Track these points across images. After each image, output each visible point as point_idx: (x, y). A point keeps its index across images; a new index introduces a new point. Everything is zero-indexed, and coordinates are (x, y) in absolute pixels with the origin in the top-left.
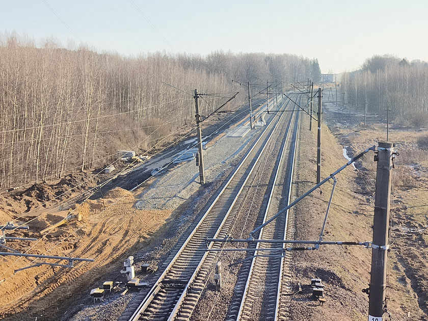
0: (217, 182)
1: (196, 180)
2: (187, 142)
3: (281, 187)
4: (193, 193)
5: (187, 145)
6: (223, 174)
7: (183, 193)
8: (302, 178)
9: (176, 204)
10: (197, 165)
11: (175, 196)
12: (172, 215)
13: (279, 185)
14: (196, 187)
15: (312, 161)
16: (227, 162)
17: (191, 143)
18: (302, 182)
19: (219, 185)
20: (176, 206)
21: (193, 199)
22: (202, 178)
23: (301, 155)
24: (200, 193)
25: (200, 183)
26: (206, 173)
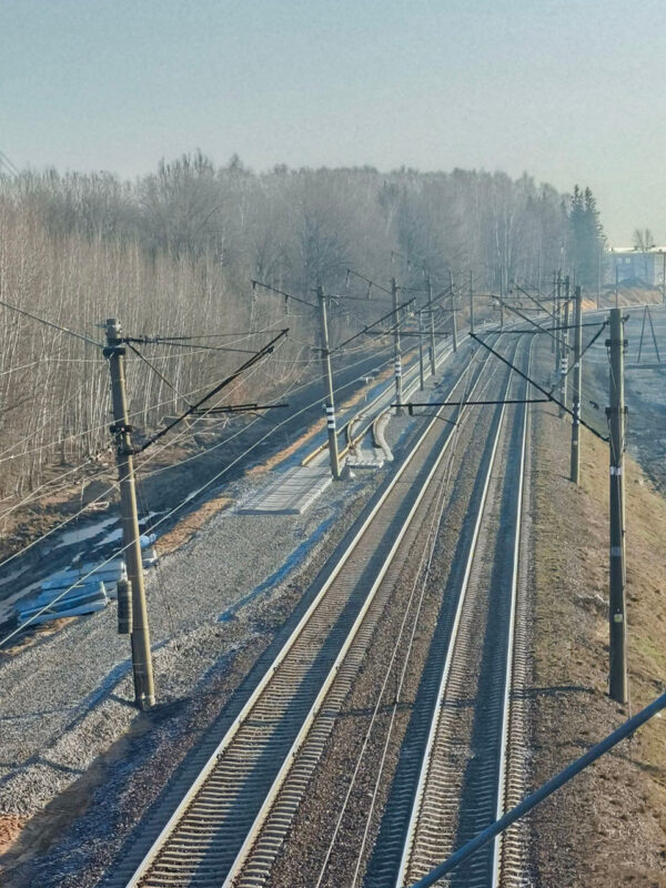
0: (203, 697)
1: (118, 691)
2: (70, 539)
3: (469, 713)
4: (105, 746)
5: (71, 550)
6: (227, 665)
7: (70, 744)
8: (549, 676)
9: (42, 790)
10: (122, 629)
11: (34, 760)
12: (25, 839)
13: (460, 704)
14: (119, 720)
15: (586, 604)
16: (242, 615)
17: (90, 542)
18: (550, 691)
19: (213, 710)
20: (38, 802)
21: (110, 770)
22: (141, 683)
23: (542, 580)
24: (136, 746)
25: (137, 704)
26: (160, 661)
